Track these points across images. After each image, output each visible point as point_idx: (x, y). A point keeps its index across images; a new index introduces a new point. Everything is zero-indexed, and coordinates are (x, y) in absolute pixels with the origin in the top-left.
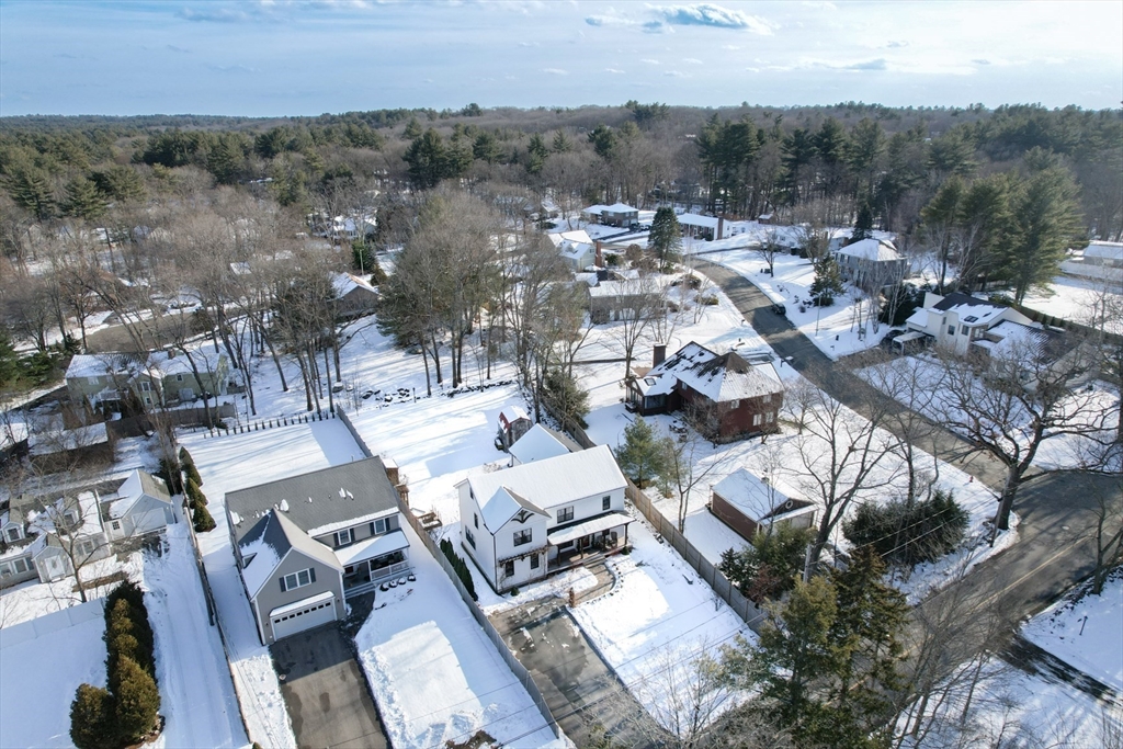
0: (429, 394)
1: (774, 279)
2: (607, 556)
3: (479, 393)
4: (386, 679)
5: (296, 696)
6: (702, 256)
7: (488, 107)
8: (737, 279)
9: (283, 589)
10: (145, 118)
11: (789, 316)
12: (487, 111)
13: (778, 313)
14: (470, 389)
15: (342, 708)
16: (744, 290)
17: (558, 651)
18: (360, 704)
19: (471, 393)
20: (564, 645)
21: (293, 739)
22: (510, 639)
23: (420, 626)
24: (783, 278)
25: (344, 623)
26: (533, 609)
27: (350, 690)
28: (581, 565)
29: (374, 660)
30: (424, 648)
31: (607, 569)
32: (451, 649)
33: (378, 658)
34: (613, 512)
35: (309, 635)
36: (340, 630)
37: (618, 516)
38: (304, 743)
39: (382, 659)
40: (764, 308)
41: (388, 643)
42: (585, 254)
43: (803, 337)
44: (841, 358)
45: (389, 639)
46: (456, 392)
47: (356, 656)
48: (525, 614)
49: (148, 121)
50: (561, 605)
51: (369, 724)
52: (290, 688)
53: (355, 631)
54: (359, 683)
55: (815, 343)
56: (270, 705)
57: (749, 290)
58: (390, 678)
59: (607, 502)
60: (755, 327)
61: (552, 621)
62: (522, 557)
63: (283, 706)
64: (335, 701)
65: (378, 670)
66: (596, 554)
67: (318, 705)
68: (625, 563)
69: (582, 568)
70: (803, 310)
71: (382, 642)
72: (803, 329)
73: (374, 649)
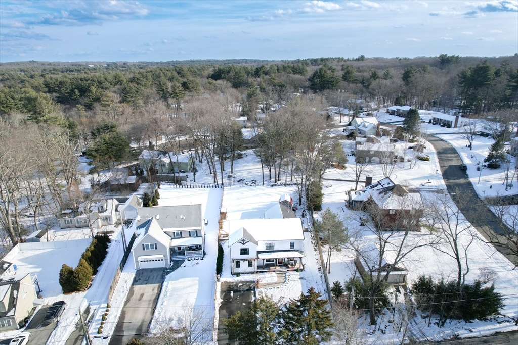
0: (263, 184)
1: (471, 151)
2: (288, 271)
3: (284, 187)
4: (166, 295)
5: (134, 291)
6: (438, 136)
7: (370, 57)
8: (450, 149)
9: (144, 249)
10: (229, 60)
11: (468, 172)
12: (368, 59)
13: (462, 169)
14: (281, 185)
15: (145, 301)
16: (449, 155)
17: (239, 305)
18: (152, 302)
19: (281, 186)
20: (244, 304)
21: (122, 306)
22: (224, 294)
23: (192, 278)
24: (477, 151)
25: (167, 269)
26: (241, 284)
27: (152, 295)
28: (274, 271)
29: (167, 287)
30: (187, 287)
31: (285, 277)
32: (197, 291)
33: (169, 286)
34: (295, 250)
35: (152, 270)
36: (164, 271)
37: (297, 252)
38: (125, 309)
39: (170, 287)
40: (455, 166)
41: (176, 281)
42: (371, 130)
43: (470, 184)
44: (487, 198)
45: (178, 280)
46: (275, 185)
47: (162, 283)
48: (237, 285)
49: (229, 62)
50: (254, 286)
51: (150, 309)
52: (134, 288)
53: (168, 273)
54: (157, 294)
55: (475, 188)
56: (123, 292)
57: (453, 155)
58: (168, 295)
59: (292, 245)
60: (443, 175)
61: (246, 292)
62: (244, 260)
63: (127, 294)
64: (144, 298)
65: (166, 291)
66: (284, 269)
67: (138, 297)
68: (295, 276)
69: (274, 273)
70: (478, 169)
71: (175, 280)
72: (473, 180)
73: (170, 282)
